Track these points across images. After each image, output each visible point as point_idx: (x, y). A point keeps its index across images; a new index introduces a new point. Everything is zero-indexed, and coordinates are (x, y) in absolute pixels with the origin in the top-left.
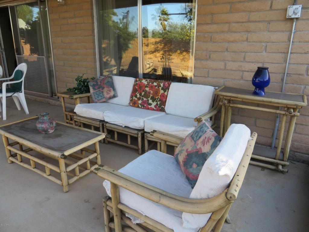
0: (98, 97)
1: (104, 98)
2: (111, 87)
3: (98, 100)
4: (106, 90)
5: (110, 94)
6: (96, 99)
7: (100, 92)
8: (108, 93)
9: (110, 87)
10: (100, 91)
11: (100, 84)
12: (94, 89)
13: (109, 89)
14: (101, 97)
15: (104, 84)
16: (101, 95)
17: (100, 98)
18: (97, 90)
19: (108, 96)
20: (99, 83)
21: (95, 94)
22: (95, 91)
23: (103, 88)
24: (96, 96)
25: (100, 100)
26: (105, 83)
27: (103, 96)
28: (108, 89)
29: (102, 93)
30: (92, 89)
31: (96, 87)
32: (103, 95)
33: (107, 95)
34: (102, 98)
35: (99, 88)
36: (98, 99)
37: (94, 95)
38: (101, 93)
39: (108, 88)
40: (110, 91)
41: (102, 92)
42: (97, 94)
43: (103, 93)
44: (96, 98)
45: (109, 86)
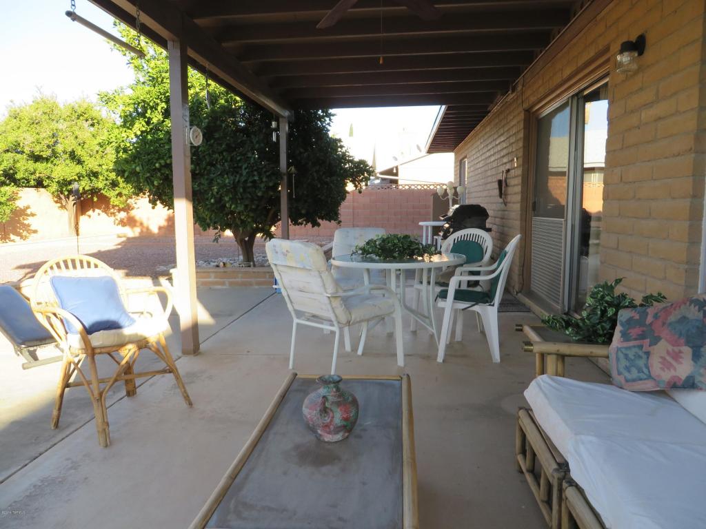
0: (628, 369)
1: (650, 377)
2: (687, 343)
3: (627, 381)
4: (662, 347)
5: (675, 369)
6: (620, 374)
7: (640, 353)
8: (666, 365)
9: (682, 341)
10: (641, 347)
11: (651, 324)
12: (625, 336)
13: (676, 349)
14: (640, 371)
15: (664, 324)
16: (641, 363)
17: (634, 373)
18: (631, 344)
19: (666, 376)
20: (649, 319)
21: (621, 355)
22: (626, 344)
23: (656, 340)
24: (624, 363)
25: (634, 380)
26: (668, 321)
27: (645, 370)
28: (670, 348)
29: (645, 356)
30: (620, 335)
31: (634, 332)
32: (648, 368)
33: (662, 369)
34: (642, 375)
35: (642, 336)
36: (629, 376)
37: (618, 359)
38: (640, 357)
39: (675, 344)
40: (677, 356)
41: (648, 354)
42: (626, 356)
43: (648, 358)
44: (622, 370)
45: (681, 334)
